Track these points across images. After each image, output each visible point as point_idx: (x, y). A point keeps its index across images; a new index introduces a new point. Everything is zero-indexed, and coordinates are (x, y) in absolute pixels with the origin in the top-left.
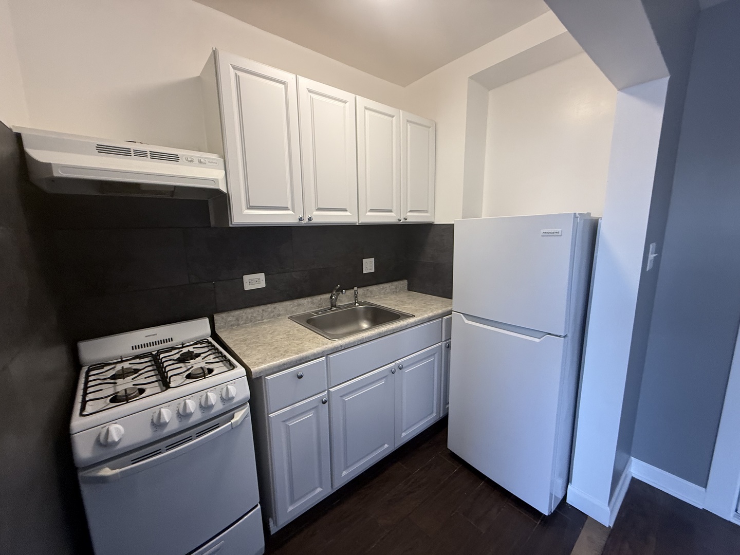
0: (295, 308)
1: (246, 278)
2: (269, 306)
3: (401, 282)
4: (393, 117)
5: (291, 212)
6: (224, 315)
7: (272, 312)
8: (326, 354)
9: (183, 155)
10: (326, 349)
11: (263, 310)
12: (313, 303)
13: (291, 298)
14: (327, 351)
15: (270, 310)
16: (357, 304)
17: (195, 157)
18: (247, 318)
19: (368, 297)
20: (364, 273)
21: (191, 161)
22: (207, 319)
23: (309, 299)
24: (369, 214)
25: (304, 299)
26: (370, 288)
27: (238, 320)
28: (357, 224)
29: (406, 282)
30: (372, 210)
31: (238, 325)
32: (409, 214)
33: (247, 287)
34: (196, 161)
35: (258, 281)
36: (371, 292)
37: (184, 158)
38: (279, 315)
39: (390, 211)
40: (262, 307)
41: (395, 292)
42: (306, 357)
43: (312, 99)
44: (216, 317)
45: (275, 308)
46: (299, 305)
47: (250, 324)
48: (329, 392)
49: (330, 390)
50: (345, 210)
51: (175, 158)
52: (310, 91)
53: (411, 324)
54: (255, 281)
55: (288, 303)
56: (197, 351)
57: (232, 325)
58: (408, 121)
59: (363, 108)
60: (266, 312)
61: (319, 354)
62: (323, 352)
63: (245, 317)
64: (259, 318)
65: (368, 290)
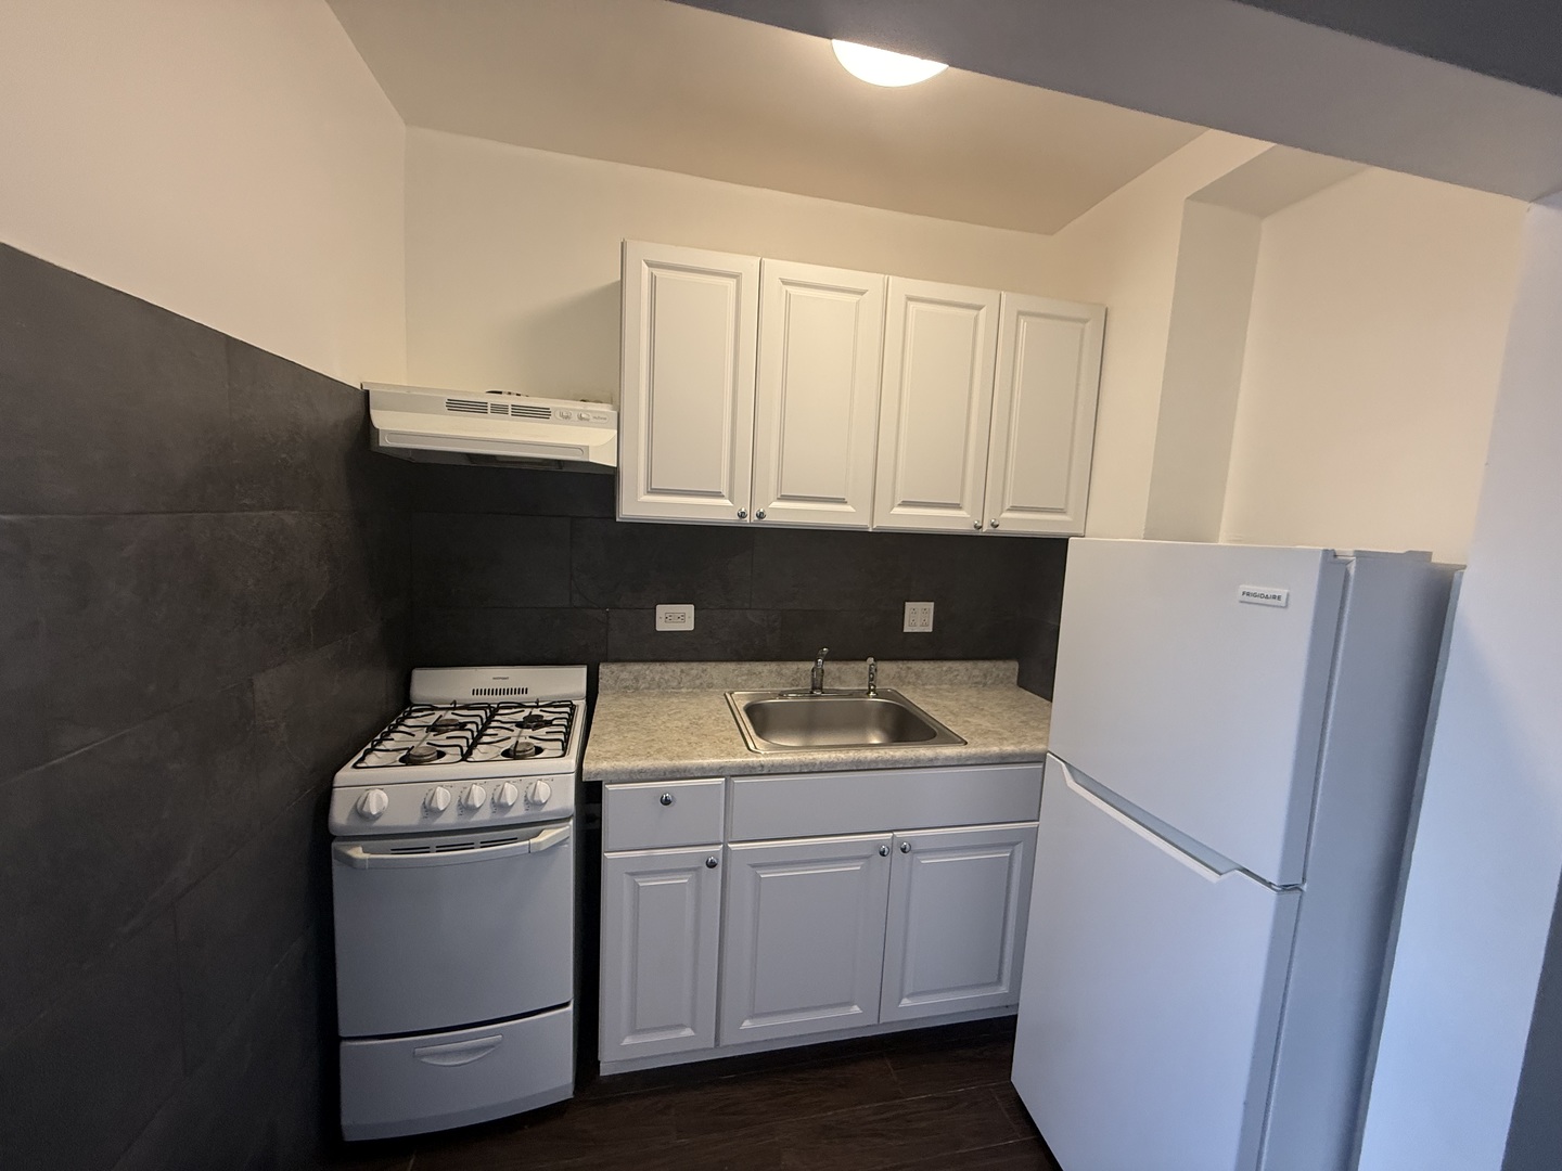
0: (744, 678)
1: (662, 610)
2: (695, 665)
3: (1001, 665)
4: (979, 308)
5: (727, 502)
6: (615, 667)
7: (698, 677)
8: (730, 774)
9: (557, 409)
10: (728, 764)
11: (682, 671)
12: (780, 674)
13: (739, 657)
14: (730, 768)
15: (694, 672)
16: (872, 694)
17: (574, 410)
18: (653, 679)
19: (909, 683)
20: (905, 630)
21: (567, 417)
22: (584, 670)
23: (773, 666)
24: (898, 510)
25: (763, 663)
26: (916, 666)
27: (637, 681)
28: (870, 530)
29: (1014, 666)
30: (905, 504)
31: (637, 689)
32: (1006, 515)
33: (661, 626)
34: (575, 417)
35: (682, 618)
36: (918, 675)
37: (558, 412)
38: (711, 685)
39: (957, 507)
40: (683, 666)
41: (981, 684)
42: (685, 770)
43: (788, 296)
44: (603, 669)
45: (704, 671)
46: (750, 673)
47: (656, 691)
48: (726, 849)
49: (730, 845)
50: (842, 501)
51: (544, 414)
52: (785, 282)
53: (947, 758)
54: (676, 618)
55: (731, 666)
56: (547, 717)
57: (626, 687)
58: (1020, 313)
59: (904, 298)
60: (688, 674)
61: (712, 769)
62: (722, 768)
63: (649, 678)
64: (675, 684)
65: (909, 668)
